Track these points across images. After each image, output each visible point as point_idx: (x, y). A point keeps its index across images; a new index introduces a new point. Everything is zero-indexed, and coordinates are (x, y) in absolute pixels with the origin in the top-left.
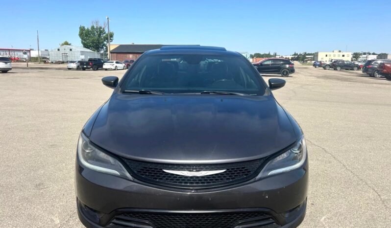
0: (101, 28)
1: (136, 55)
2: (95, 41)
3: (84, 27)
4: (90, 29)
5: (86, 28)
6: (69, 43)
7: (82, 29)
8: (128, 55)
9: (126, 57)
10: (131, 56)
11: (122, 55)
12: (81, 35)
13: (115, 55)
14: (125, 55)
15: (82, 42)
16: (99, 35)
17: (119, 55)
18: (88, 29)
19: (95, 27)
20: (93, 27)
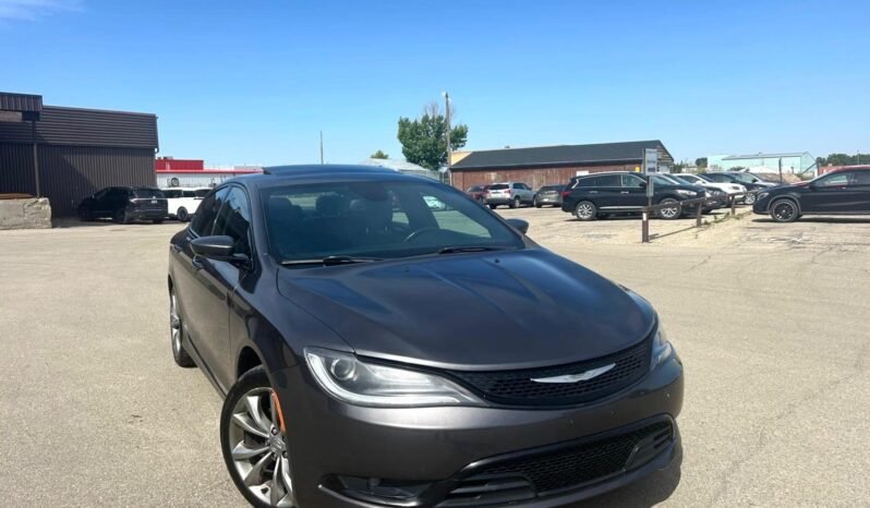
0: (440, 118)
1: (503, 172)
2: (429, 148)
3: (407, 120)
4: (420, 122)
5: (412, 121)
6: (385, 154)
7: (403, 124)
8: (486, 175)
9: (483, 178)
10: (493, 175)
11: (474, 174)
12: (402, 136)
13: (460, 174)
14: (480, 175)
15: (404, 152)
16: (438, 134)
17: (468, 175)
18: (416, 122)
19: (431, 118)
20: (425, 119)
